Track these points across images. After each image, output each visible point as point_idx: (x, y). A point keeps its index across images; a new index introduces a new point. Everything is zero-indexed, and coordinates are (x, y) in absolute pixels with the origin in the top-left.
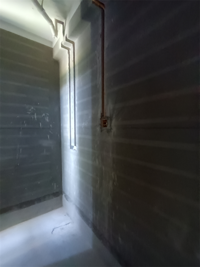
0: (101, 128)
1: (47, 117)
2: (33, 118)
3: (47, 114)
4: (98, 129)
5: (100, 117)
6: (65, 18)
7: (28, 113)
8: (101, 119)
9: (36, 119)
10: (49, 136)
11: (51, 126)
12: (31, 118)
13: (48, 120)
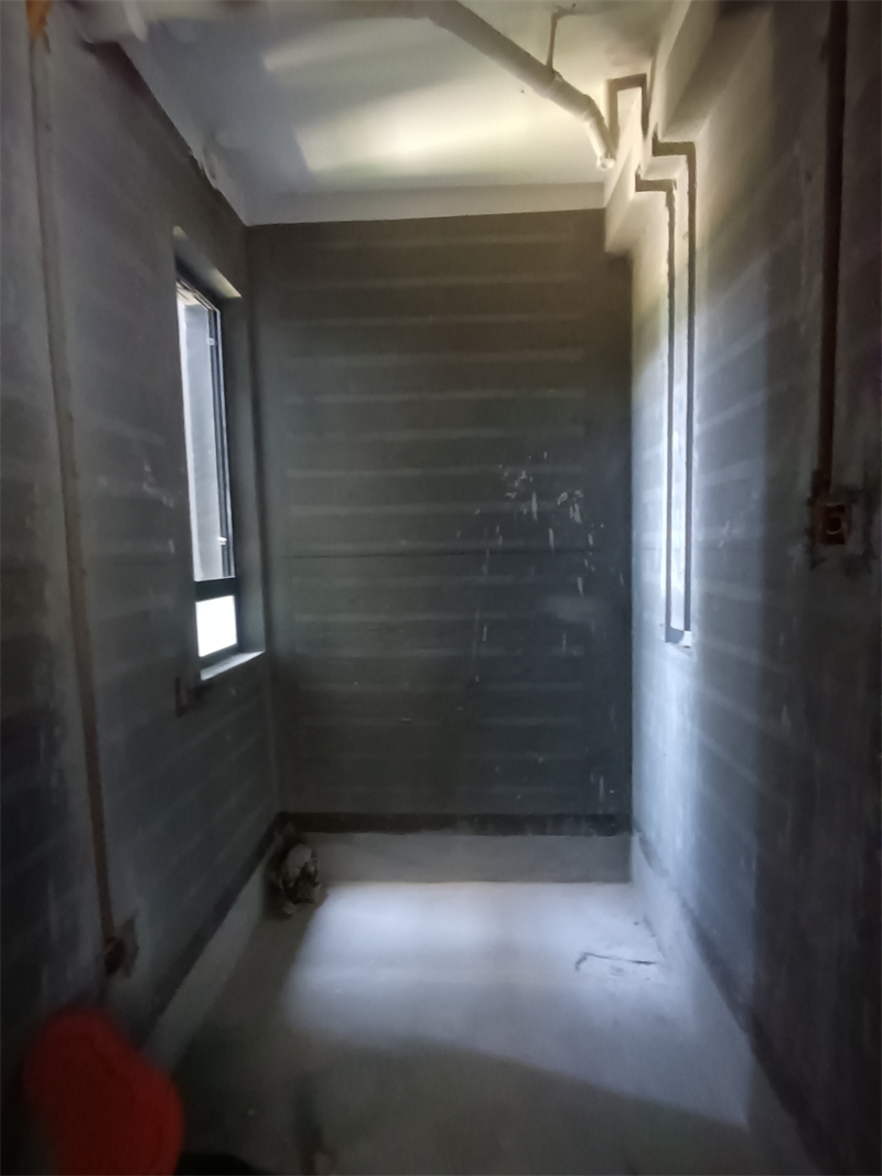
0: (811, 549)
1: (576, 506)
2: (525, 511)
3: (578, 492)
4: (797, 552)
5: (808, 494)
6: (651, 50)
7: (509, 494)
8: (811, 502)
9: (536, 517)
10: (580, 581)
11: (591, 542)
12: (521, 514)
13: (578, 519)
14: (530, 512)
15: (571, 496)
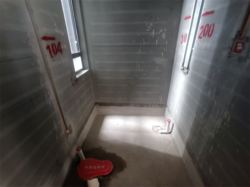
0: (230, 53)
1: (164, 33)
3: (165, 30)
4: (225, 53)
7: (147, 30)
10: (162, 54)
11: (167, 43)
12: (150, 36)
13: (164, 37)
14: (152, 35)
15: (163, 31)
